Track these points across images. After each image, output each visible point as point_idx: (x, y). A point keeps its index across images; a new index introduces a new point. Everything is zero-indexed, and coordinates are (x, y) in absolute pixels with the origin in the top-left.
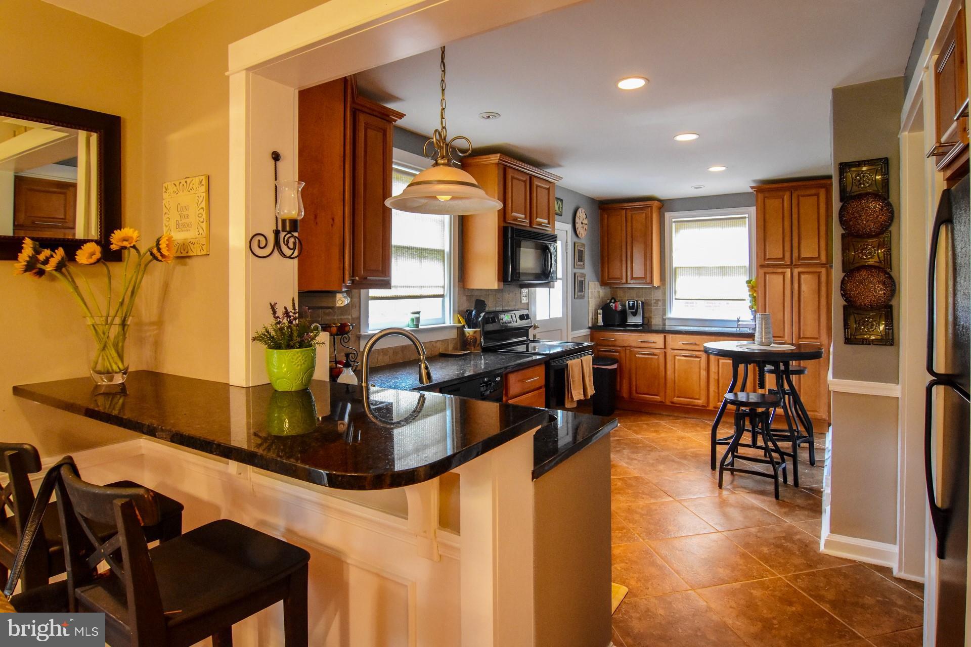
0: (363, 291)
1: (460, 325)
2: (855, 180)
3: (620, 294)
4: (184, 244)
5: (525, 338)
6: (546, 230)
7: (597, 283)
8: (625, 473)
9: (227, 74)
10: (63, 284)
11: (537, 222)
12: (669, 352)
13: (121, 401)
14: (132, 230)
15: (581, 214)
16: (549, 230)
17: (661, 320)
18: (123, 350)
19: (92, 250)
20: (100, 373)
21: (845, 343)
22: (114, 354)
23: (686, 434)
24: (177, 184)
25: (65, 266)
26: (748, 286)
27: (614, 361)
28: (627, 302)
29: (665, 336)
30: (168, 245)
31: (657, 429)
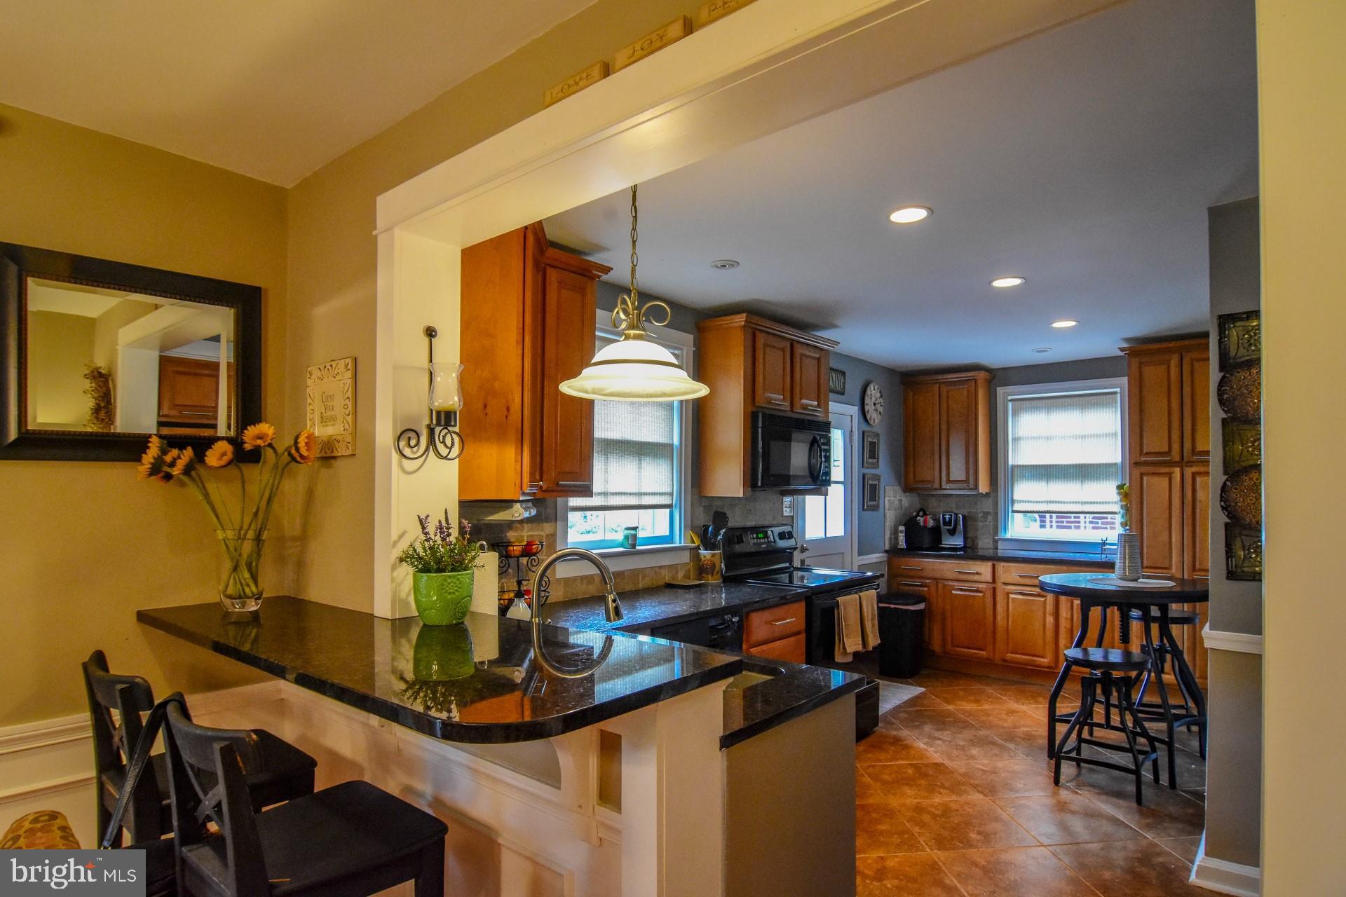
0: (559, 500)
1: (693, 545)
2: (1242, 339)
3: (933, 503)
4: (328, 442)
5: (788, 565)
6: (816, 416)
7: (898, 488)
8: (922, 757)
9: (374, 233)
10: (193, 491)
11: (802, 404)
12: (1000, 586)
13: (254, 631)
14: (267, 425)
15: (873, 391)
16: (820, 416)
17: (991, 542)
18: (257, 571)
19: (223, 450)
20: (230, 597)
21: (1228, 578)
22: (247, 575)
23: (1021, 706)
24: (322, 369)
25: (194, 468)
26: (1119, 494)
27: (920, 599)
28: (941, 516)
29: (994, 565)
30: (307, 444)
31: (978, 698)
